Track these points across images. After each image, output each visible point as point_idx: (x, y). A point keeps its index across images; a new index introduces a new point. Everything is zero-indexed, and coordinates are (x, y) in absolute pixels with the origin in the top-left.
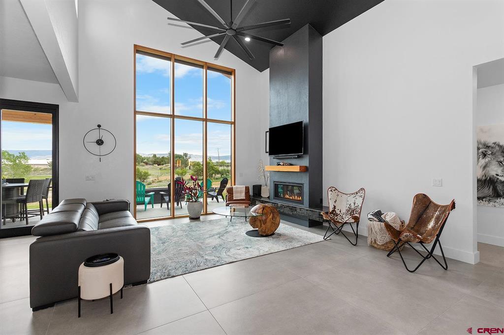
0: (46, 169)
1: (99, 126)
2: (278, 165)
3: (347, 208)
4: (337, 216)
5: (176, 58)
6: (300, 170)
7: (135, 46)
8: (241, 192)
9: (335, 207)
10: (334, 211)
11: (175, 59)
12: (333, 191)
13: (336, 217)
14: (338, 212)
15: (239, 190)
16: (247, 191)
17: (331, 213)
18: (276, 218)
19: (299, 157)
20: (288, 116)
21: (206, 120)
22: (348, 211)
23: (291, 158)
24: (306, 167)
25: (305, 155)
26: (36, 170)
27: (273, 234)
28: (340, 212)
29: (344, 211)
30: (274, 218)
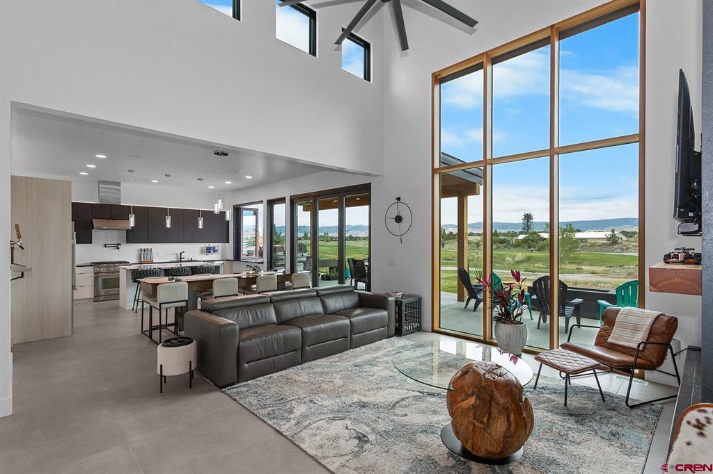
1: (398, 199)
30: (487, 415)
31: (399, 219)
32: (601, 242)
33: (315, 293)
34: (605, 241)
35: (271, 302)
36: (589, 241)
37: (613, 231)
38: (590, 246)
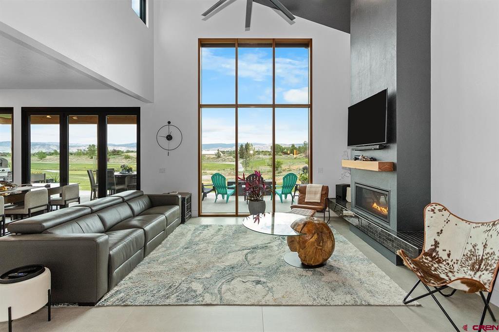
0: (214, 158)
1: (169, 123)
2: (356, 159)
3: (467, 251)
4: (439, 262)
5: (239, 42)
6: (379, 168)
7: (200, 40)
8: (315, 193)
9: (436, 244)
10: (434, 250)
11: (238, 44)
12: (436, 211)
13: (436, 265)
14: (443, 255)
15: (314, 189)
16: (324, 192)
17: (426, 254)
18: (326, 242)
19: (382, 148)
20: (370, 85)
21: (274, 106)
22: (468, 258)
23: (371, 150)
24: (393, 163)
25: (391, 145)
26: (208, 158)
27: (322, 265)
28: (449, 255)
29: (457, 255)
30: (322, 241)
31: (169, 138)
32: (212, 156)
33: (121, 200)
34: (214, 156)
35: (93, 212)
36: (206, 156)
37: (218, 150)
38: (208, 159)
